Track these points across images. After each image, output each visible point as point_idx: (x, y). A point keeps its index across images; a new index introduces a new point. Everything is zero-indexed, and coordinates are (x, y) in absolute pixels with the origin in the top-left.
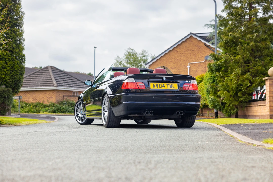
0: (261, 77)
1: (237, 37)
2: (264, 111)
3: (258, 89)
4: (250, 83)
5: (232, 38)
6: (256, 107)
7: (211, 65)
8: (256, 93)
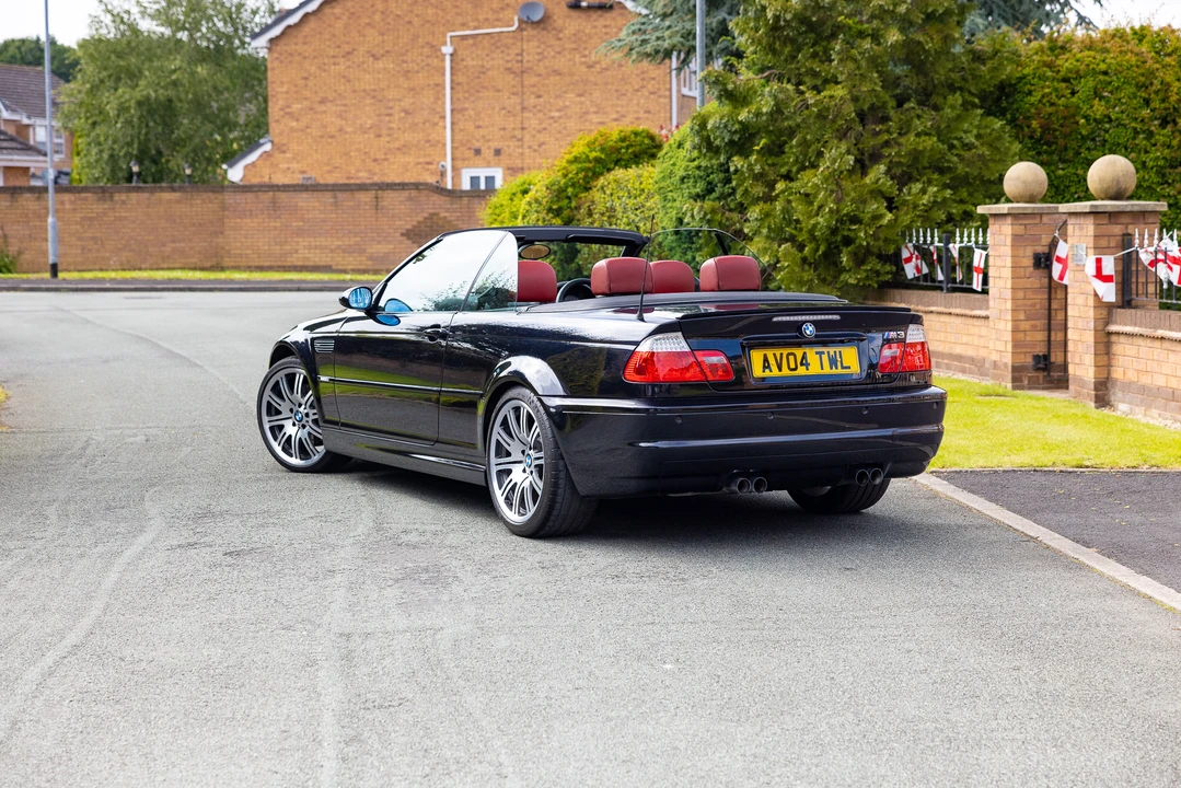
0: (930, 182)
1: (829, 3)
4: (888, 209)
5: (807, 8)
7: (710, 122)
8: (919, 252)
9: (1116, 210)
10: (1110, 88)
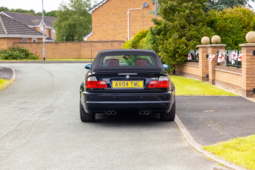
0: (195, 40)
1: (175, 5)
2: (197, 72)
3: (193, 52)
4: (185, 46)
5: (171, 6)
6: (191, 67)
7: (153, 29)
8: (191, 54)
9: (215, 46)
10: (233, 21)
